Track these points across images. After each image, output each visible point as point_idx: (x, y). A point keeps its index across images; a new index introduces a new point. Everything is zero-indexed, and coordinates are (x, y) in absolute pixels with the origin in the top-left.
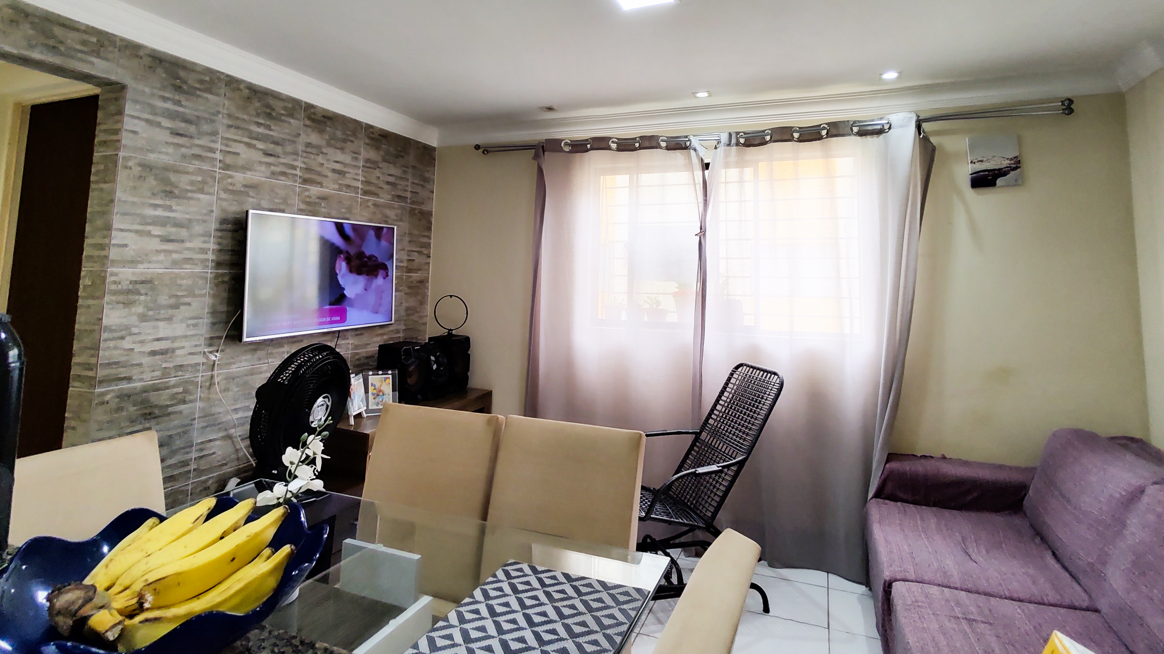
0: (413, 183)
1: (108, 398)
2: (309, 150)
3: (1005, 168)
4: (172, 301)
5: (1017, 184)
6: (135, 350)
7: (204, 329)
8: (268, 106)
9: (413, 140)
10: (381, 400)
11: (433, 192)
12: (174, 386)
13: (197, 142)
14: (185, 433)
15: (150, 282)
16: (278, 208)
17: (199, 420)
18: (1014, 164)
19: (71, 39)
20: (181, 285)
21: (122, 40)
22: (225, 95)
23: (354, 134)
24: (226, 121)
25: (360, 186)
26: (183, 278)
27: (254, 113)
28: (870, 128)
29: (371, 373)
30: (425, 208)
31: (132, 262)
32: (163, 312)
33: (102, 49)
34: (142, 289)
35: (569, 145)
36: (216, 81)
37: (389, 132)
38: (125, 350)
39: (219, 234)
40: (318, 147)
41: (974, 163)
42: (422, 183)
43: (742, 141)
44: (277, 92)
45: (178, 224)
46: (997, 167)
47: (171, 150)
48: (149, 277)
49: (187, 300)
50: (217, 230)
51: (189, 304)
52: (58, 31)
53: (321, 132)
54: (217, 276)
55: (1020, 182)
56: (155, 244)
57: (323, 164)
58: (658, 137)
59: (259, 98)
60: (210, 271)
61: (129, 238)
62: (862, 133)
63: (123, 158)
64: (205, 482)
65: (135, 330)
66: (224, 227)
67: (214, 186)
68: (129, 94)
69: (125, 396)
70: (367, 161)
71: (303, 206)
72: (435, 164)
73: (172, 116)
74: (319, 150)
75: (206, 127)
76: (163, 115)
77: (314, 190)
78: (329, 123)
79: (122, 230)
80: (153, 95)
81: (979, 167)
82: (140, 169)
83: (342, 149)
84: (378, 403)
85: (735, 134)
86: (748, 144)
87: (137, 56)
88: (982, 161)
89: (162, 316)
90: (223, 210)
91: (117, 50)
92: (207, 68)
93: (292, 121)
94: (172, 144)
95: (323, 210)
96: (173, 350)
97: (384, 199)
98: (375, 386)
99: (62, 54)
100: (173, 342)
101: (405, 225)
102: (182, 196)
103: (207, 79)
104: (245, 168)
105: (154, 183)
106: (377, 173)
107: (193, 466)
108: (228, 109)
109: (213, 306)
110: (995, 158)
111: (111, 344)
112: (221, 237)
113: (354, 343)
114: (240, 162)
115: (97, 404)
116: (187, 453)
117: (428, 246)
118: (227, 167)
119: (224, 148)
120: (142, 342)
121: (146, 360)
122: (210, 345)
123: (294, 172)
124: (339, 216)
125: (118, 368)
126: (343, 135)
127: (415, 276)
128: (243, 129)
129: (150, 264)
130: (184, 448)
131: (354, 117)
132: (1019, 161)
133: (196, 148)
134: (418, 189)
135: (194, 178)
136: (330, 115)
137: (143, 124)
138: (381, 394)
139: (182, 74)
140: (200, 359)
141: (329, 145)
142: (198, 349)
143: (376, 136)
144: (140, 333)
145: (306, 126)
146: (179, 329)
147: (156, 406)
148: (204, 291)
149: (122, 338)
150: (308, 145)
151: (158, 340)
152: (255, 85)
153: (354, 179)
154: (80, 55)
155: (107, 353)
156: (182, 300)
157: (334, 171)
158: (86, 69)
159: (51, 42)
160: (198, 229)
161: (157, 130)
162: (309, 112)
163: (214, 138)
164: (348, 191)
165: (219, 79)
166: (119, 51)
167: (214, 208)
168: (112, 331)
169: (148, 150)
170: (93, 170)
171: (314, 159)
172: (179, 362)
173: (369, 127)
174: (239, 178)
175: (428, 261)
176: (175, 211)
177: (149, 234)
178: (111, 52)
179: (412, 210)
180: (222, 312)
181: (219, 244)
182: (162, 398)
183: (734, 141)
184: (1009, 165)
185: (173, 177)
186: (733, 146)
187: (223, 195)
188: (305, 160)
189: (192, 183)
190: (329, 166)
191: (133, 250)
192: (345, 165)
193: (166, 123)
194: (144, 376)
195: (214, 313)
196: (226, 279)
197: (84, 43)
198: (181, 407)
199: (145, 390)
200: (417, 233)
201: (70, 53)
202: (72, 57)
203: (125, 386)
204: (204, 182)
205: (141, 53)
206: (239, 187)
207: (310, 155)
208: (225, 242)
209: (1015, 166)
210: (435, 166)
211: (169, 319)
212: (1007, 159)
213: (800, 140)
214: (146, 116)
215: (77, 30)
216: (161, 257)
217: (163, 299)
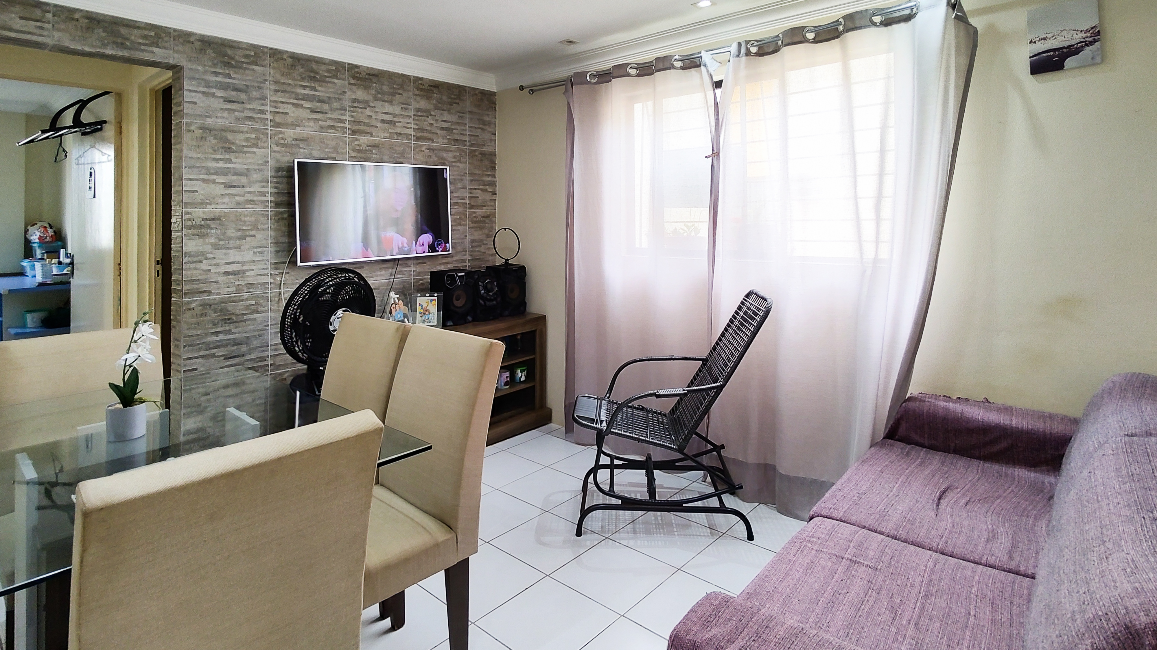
0: (471, 127)
1: (193, 305)
2: (356, 105)
3: (1077, 44)
4: (239, 233)
5: (1093, 63)
6: (212, 271)
7: (269, 255)
8: (312, 71)
9: (469, 87)
10: (427, 318)
11: (495, 134)
12: (247, 300)
13: (248, 106)
14: (260, 336)
15: (219, 219)
16: (329, 156)
17: (272, 326)
18: (1091, 37)
19: (135, 35)
20: (245, 221)
21: (175, 30)
22: (270, 65)
23: (402, 87)
24: (273, 87)
25: (412, 133)
26: (247, 216)
27: (299, 78)
28: (896, 15)
29: (419, 295)
30: (487, 149)
31: (202, 204)
32: (231, 242)
33: (160, 40)
34: (213, 224)
35: (595, 76)
36: (261, 54)
37: (441, 82)
38: (204, 270)
39: (275, 180)
40: (366, 102)
41: (1035, 42)
42: (481, 126)
43: (754, 50)
44: (320, 58)
45: (237, 174)
46: (1066, 44)
47: (225, 114)
48: (217, 215)
49: (251, 233)
50: (272, 177)
51: (254, 236)
52: (123, 31)
53: (367, 88)
54: (277, 214)
55: (1098, 59)
56: (220, 190)
57: (372, 116)
58: (671, 57)
59: (302, 64)
60: (270, 210)
61: (197, 186)
62: (887, 23)
63: (186, 124)
64: (281, 374)
65: (209, 256)
66: (280, 174)
67: (267, 141)
68: (186, 74)
69: (205, 305)
70: (418, 110)
71: (353, 154)
72: (495, 108)
73: (224, 87)
74: (366, 104)
75: (255, 94)
76: (216, 87)
77: (364, 140)
78: (374, 79)
79: (191, 180)
80: (206, 72)
81: (1041, 47)
82: (201, 131)
83: (390, 102)
84: (424, 320)
85: (744, 43)
86: (761, 53)
87: (189, 42)
88: (1045, 39)
89: (231, 246)
90: (278, 161)
91: (172, 39)
92: (251, 45)
93: (336, 81)
94: (226, 109)
95: (374, 156)
96: (244, 272)
97: (439, 143)
98: (422, 306)
99: (130, 49)
100: (243, 266)
101: (464, 166)
102: (240, 151)
103: (253, 53)
104: (294, 125)
105: (214, 141)
106: (430, 120)
107: (270, 362)
108: (273, 77)
109: (275, 238)
110: (1064, 33)
111: (192, 266)
112: (277, 183)
113: (416, 270)
114: (290, 120)
115: (185, 310)
116: (263, 351)
117: (493, 184)
118: (278, 125)
119: (272, 109)
120: (217, 265)
121: (221, 279)
122: (276, 269)
123: (342, 125)
124: (391, 160)
125: (199, 284)
126: (391, 88)
127: (479, 212)
128: (289, 92)
129: (217, 205)
130: (261, 347)
131: (401, 72)
132: (1099, 31)
133: (248, 111)
134: (479, 132)
135: (248, 135)
136: (376, 72)
137: (200, 95)
138: (427, 313)
139: (229, 52)
140: (269, 280)
141: (376, 99)
142: (266, 272)
143: (426, 86)
144: (215, 258)
145: (350, 84)
146: (248, 256)
147: (233, 314)
148: (266, 226)
149: (201, 262)
150: (355, 101)
151: (231, 263)
152: (297, 54)
153: (406, 127)
154: (142, 47)
155: (189, 273)
156: (247, 233)
157: (383, 121)
158: (148, 57)
159: (119, 40)
160: (256, 176)
161: (212, 99)
162: (353, 72)
163: (263, 102)
164: (400, 138)
165: (263, 52)
166: (174, 40)
167: (269, 160)
168: (190, 256)
169: (206, 116)
170: (172, 134)
171: (361, 113)
172: (250, 280)
173: (417, 79)
174: (290, 133)
175: (494, 198)
176: (235, 163)
177: (214, 182)
178: (167, 42)
179: (471, 152)
180: (283, 243)
181: (276, 188)
182: (239, 308)
183: (743, 51)
184: (1082, 40)
185: (230, 136)
186: (742, 57)
187: (276, 149)
188: (353, 114)
189: (247, 140)
190: (377, 118)
191: (202, 195)
192: (395, 115)
193: (219, 93)
194: (221, 291)
195: (276, 243)
196: (286, 216)
197: (145, 37)
198: (255, 316)
199: (223, 302)
200: (480, 172)
201: (135, 47)
202: (137, 50)
203: (206, 297)
204: (258, 138)
205: (192, 39)
206: (290, 141)
207: (357, 109)
208: (281, 186)
209: (1091, 39)
210: (496, 110)
211: (238, 248)
212: (1082, 31)
213: (816, 41)
214: (201, 89)
215: (138, 28)
216: (226, 200)
217: (231, 232)
